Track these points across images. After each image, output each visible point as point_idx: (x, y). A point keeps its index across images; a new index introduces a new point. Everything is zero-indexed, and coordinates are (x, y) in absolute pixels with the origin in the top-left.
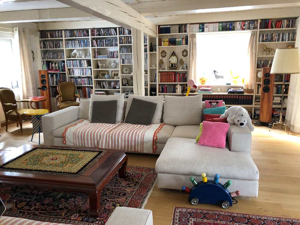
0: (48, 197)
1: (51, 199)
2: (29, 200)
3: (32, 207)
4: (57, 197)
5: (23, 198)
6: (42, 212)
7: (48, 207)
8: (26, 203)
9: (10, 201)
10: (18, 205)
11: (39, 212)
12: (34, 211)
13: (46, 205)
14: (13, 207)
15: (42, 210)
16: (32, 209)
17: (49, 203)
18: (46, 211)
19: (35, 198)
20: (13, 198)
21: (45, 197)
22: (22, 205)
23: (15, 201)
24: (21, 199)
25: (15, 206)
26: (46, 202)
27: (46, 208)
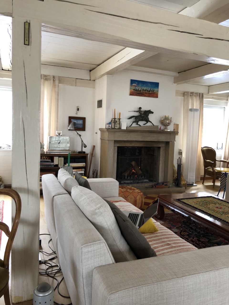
0: (205, 237)
1: (207, 240)
2: (191, 233)
3: (190, 238)
4: (213, 241)
5: (188, 230)
6: (195, 244)
7: (201, 244)
8: (188, 234)
9: (179, 228)
10: (182, 233)
11: (193, 243)
12: (191, 241)
13: (201, 242)
14: (178, 232)
15: (196, 243)
16: (189, 239)
17: (204, 242)
18: (199, 245)
19: (196, 234)
20: (181, 227)
21: (203, 236)
22: (185, 234)
23: (182, 229)
24: (186, 230)
25: (180, 232)
26: (202, 240)
27: (200, 244)
